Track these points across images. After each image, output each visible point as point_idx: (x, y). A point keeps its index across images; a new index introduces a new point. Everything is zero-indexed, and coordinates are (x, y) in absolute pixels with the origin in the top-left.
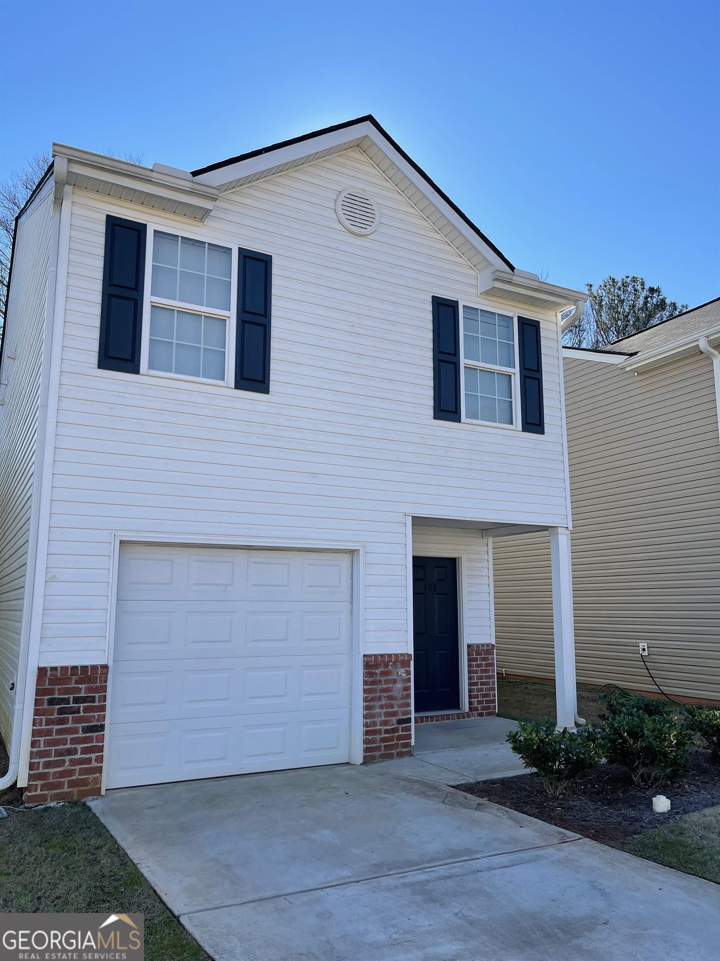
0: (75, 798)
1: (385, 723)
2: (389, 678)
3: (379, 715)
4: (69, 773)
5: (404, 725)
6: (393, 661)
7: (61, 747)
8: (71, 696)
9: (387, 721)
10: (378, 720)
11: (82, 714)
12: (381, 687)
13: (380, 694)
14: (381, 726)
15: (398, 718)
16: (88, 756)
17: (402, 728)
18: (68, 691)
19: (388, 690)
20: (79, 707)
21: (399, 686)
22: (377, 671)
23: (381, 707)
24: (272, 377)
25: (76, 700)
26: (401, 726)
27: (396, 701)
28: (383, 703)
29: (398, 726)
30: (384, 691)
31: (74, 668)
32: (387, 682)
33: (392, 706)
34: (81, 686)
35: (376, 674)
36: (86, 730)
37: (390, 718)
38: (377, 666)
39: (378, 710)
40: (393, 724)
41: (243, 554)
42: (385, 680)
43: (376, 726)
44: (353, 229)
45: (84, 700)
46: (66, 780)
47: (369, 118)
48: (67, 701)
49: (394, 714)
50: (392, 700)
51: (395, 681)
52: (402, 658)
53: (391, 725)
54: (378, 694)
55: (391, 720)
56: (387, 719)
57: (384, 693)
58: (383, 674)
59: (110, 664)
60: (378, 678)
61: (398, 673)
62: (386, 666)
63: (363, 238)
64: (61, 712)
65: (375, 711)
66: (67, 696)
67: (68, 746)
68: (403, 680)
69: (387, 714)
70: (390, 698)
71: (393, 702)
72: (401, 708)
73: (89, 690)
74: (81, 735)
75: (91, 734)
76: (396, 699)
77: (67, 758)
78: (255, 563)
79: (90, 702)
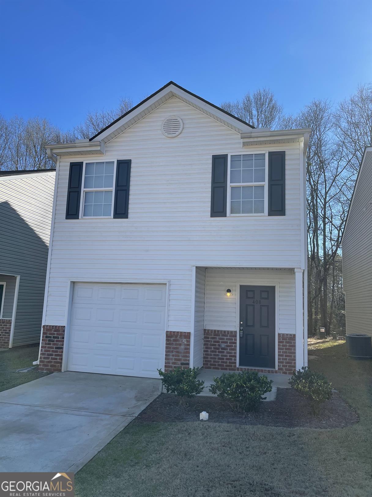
0: (52, 371)
1: (174, 363)
2: (178, 343)
3: (172, 359)
4: (51, 362)
5: (185, 366)
6: (179, 335)
7: (49, 353)
8: (52, 336)
9: (175, 362)
10: (171, 361)
11: (55, 342)
12: (173, 346)
13: (173, 350)
14: (172, 364)
15: (181, 362)
16: (56, 357)
17: (183, 367)
18: (51, 334)
19: (177, 348)
20: (54, 340)
21: (183, 347)
22: (171, 339)
23: (173, 356)
24: (130, 211)
25: (54, 337)
26: (183, 366)
27: (181, 354)
28: (174, 354)
29: (181, 365)
30: (174, 348)
31: (53, 326)
32: (176, 344)
33: (178, 356)
34: (55, 333)
35: (171, 340)
36: (56, 348)
37: (177, 362)
38: (171, 337)
39: (171, 357)
40: (179, 365)
41: (119, 286)
42: (175, 344)
43: (170, 364)
44: (170, 136)
45: (56, 337)
46: (50, 364)
47: (171, 83)
48: (51, 337)
49: (179, 360)
50: (179, 353)
51: (180, 345)
52: (184, 334)
53: (177, 365)
54: (172, 350)
55: (177, 363)
56: (175, 361)
57: (174, 349)
58: (174, 340)
59: (66, 326)
60: (172, 342)
61: (182, 341)
62: (177, 337)
63: (175, 138)
64: (49, 341)
65: (170, 357)
66: (51, 336)
67: (51, 353)
68: (185, 344)
69: (175, 359)
70: (178, 352)
71: (179, 354)
72: (183, 357)
73: (57, 334)
74: (54, 349)
75: (58, 350)
76: (181, 353)
77: (50, 357)
78: (124, 289)
79: (57, 339)
